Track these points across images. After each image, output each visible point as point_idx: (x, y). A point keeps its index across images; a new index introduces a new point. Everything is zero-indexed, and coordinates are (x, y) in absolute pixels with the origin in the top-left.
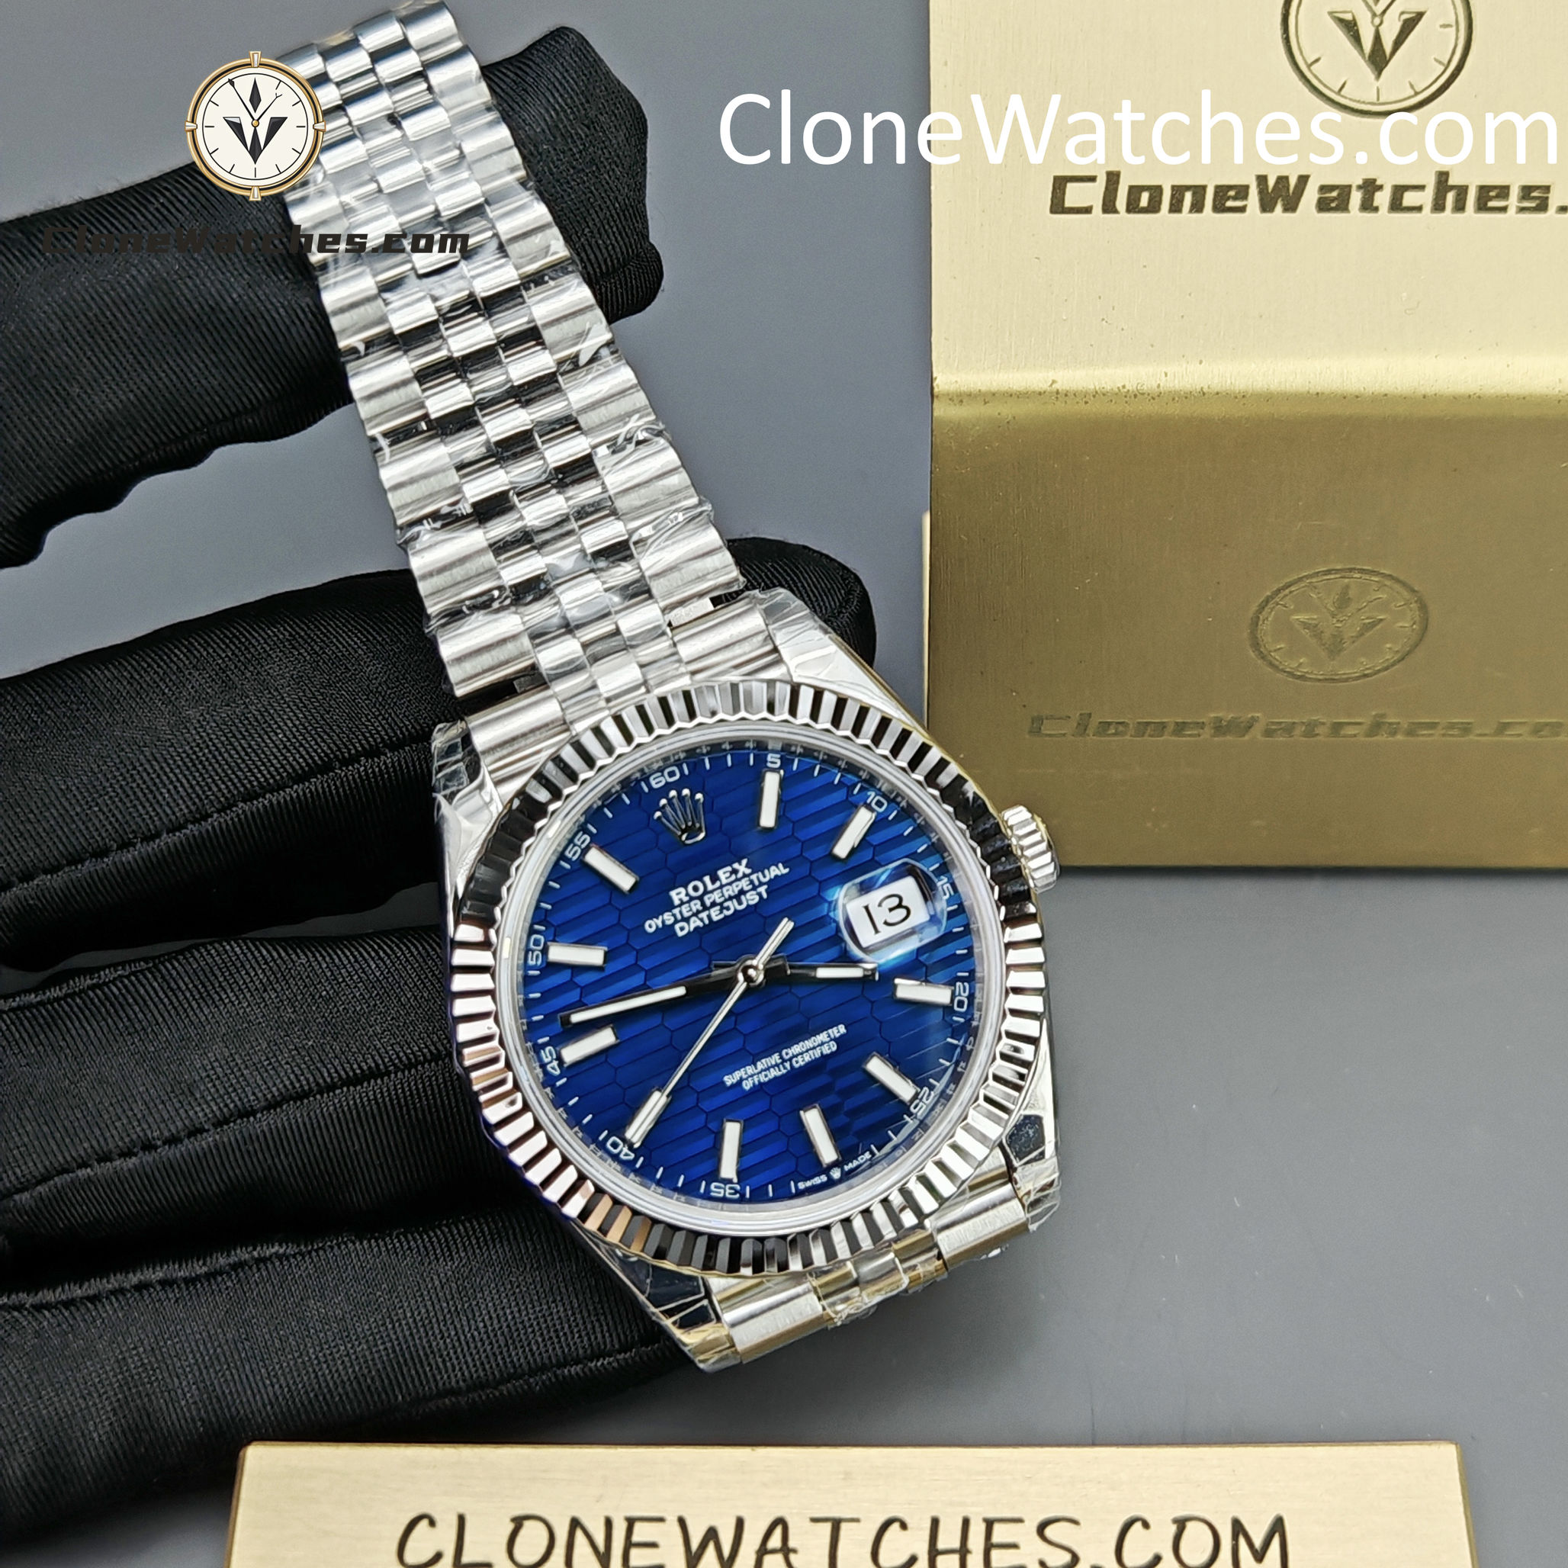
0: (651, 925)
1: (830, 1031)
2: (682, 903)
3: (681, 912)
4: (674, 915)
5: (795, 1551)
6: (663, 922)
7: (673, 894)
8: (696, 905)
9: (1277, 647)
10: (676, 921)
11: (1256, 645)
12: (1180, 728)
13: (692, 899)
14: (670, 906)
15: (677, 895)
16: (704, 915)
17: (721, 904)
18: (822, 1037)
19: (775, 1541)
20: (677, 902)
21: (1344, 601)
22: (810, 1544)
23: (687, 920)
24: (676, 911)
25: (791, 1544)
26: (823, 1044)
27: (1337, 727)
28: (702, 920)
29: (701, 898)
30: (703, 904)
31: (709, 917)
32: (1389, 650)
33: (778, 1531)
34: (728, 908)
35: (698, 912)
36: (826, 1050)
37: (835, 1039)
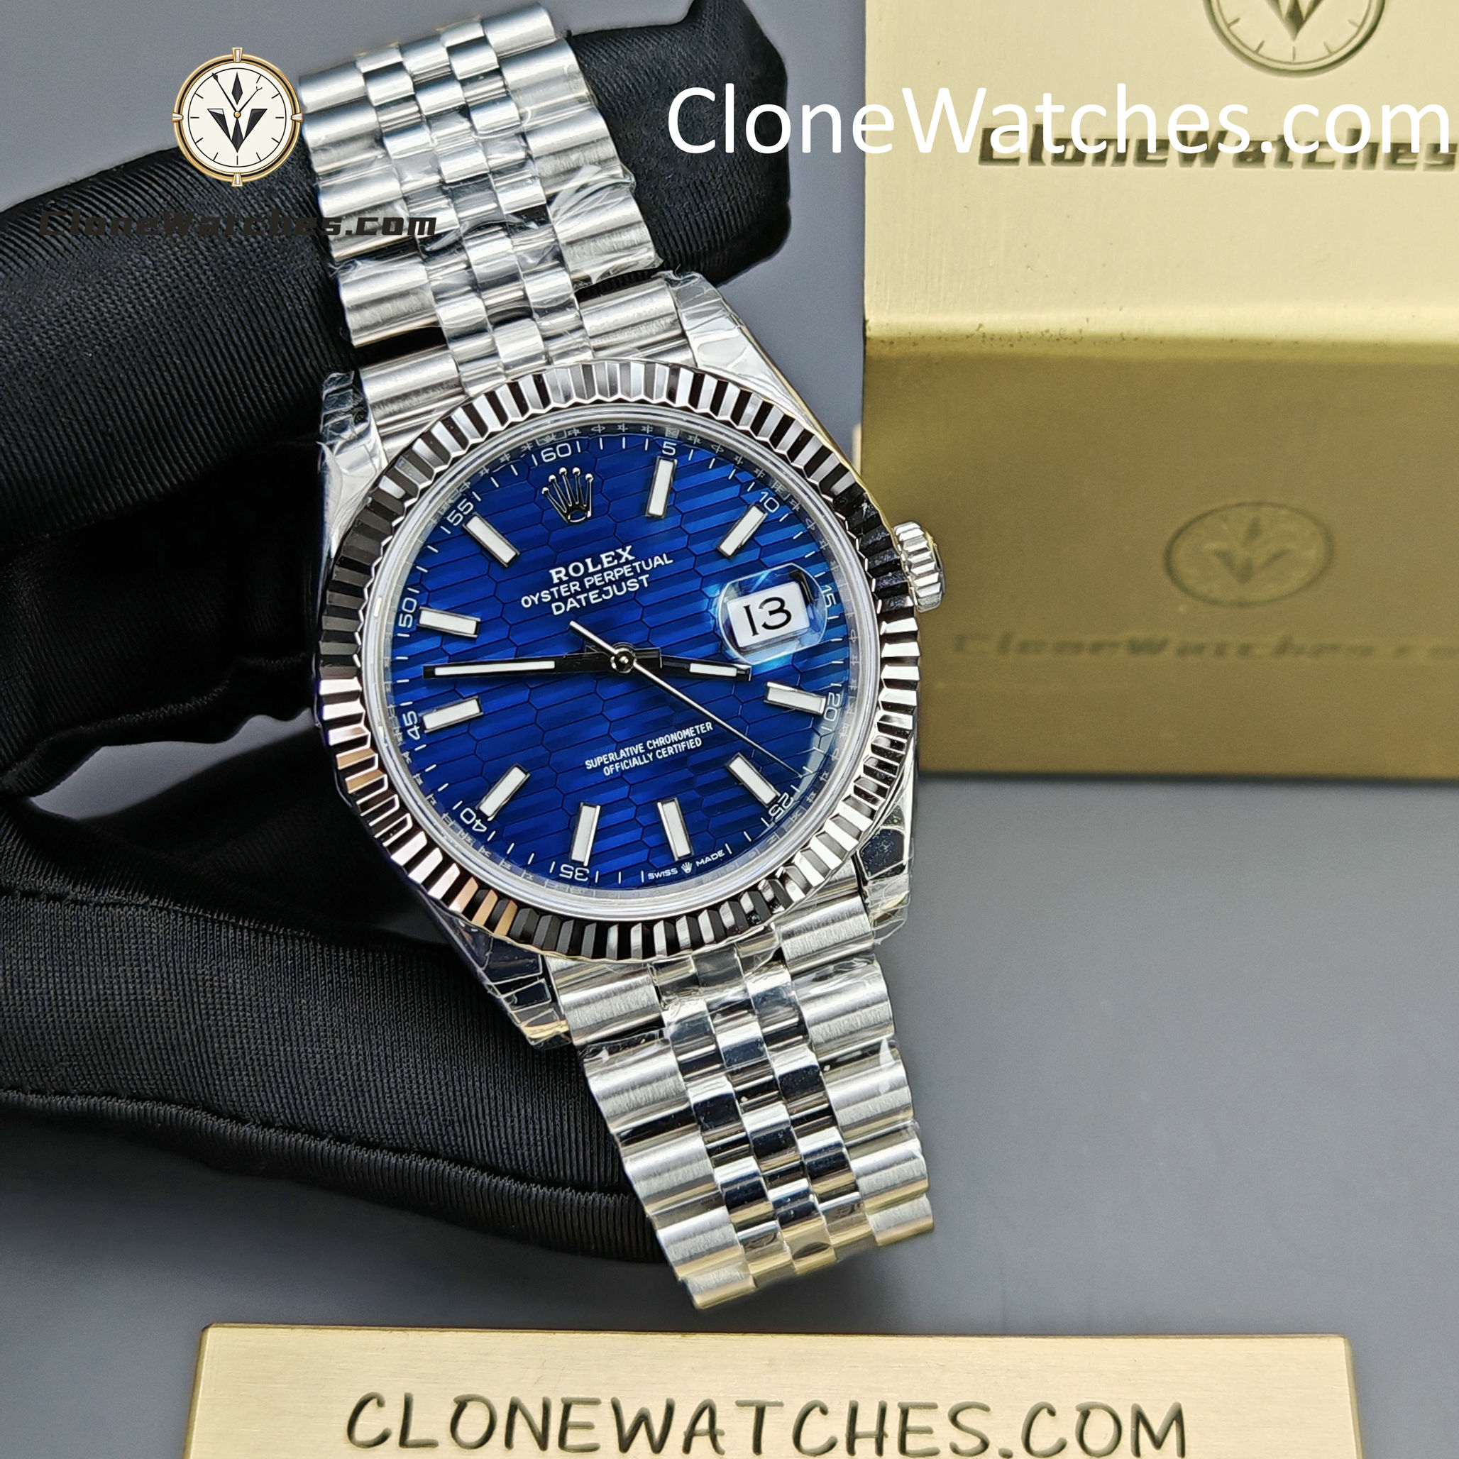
0: (528, 601)
2: (561, 583)
3: (559, 592)
4: (552, 594)
5: (722, 1434)
6: (540, 599)
7: (553, 572)
8: (575, 586)
9: (1191, 573)
11: (1170, 568)
13: (571, 579)
14: (548, 585)
15: (557, 574)
16: (582, 597)
17: (600, 588)
18: (688, 732)
19: (703, 1424)
20: (556, 581)
22: (736, 1426)
23: (564, 600)
24: (554, 590)
25: (719, 1426)
26: (687, 739)
28: (579, 601)
29: (581, 580)
30: (582, 586)
31: (587, 599)
33: (706, 1415)
34: (607, 593)
35: (577, 593)
37: (701, 735)
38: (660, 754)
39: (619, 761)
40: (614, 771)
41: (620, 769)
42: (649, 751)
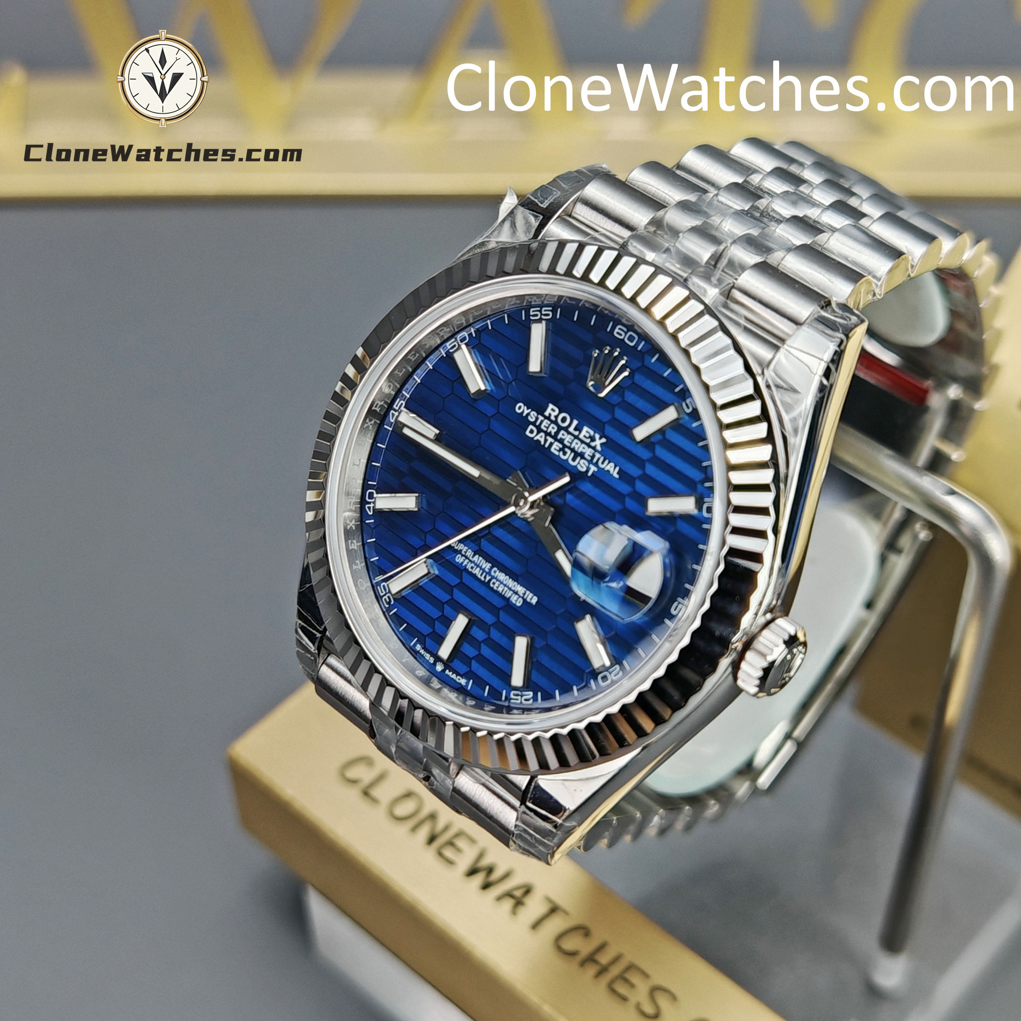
0: (521, 408)
1: (528, 592)
2: (548, 418)
3: (542, 422)
4: (537, 419)
6: (528, 414)
7: (551, 406)
8: (553, 429)
10: (534, 424)
13: (555, 422)
14: (541, 411)
15: (552, 410)
16: (550, 440)
17: (565, 446)
18: (520, 589)
20: (547, 414)
23: (540, 430)
24: (541, 418)
26: (516, 593)
28: (546, 440)
29: (560, 428)
30: (557, 433)
31: (551, 444)
34: (565, 453)
35: (549, 434)
36: (514, 599)
37: (525, 600)
38: (494, 583)
39: (470, 561)
40: (462, 563)
41: (466, 565)
42: (490, 575)
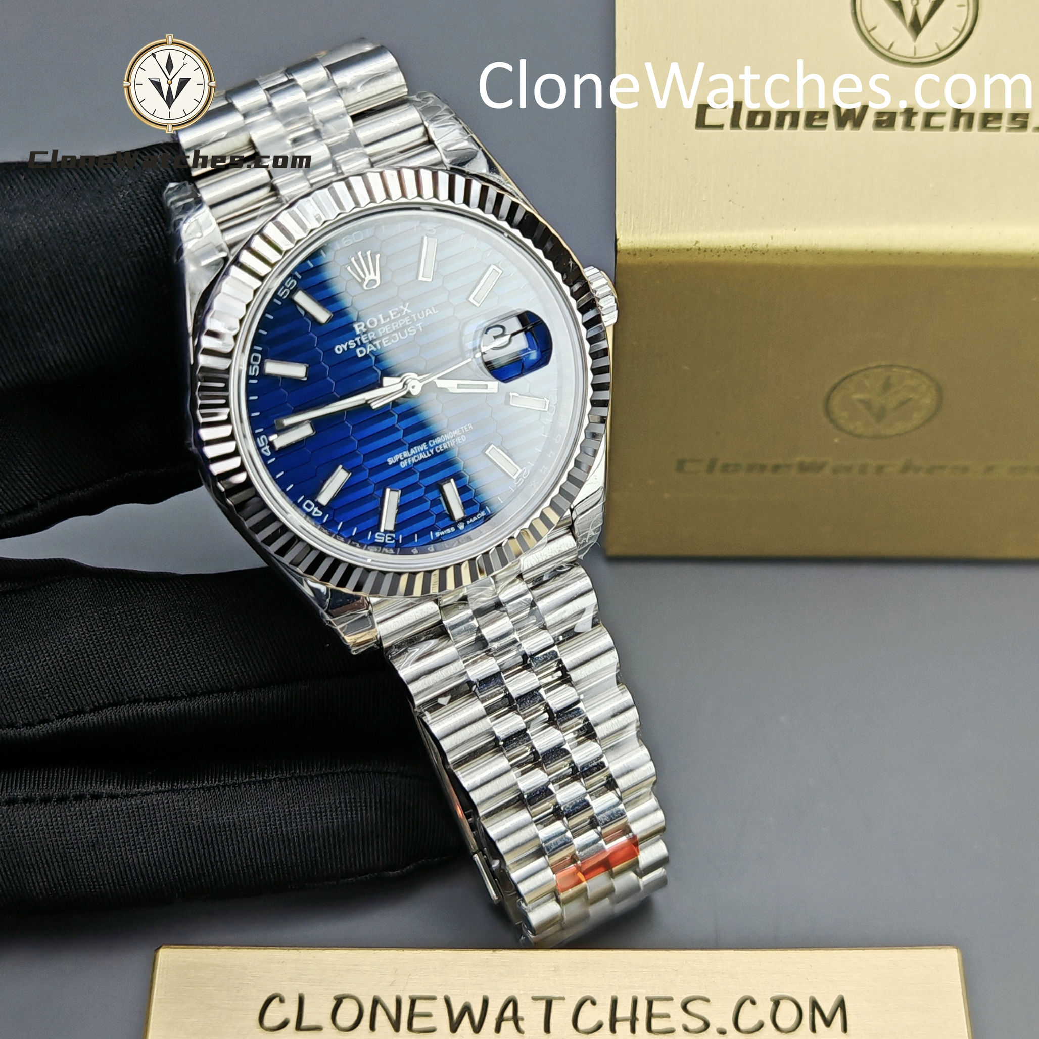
5: (522, 1019)
9: (842, 416)
10: (357, 346)
11: (828, 412)
12: (776, 468)
19: (509, 1013)
21: (887, 385)
22: (532, 1014)
25: (520, 1014)
27: (880, 469)
32: (917, 418)
33: (511, 1006)
34: (394, 338)
